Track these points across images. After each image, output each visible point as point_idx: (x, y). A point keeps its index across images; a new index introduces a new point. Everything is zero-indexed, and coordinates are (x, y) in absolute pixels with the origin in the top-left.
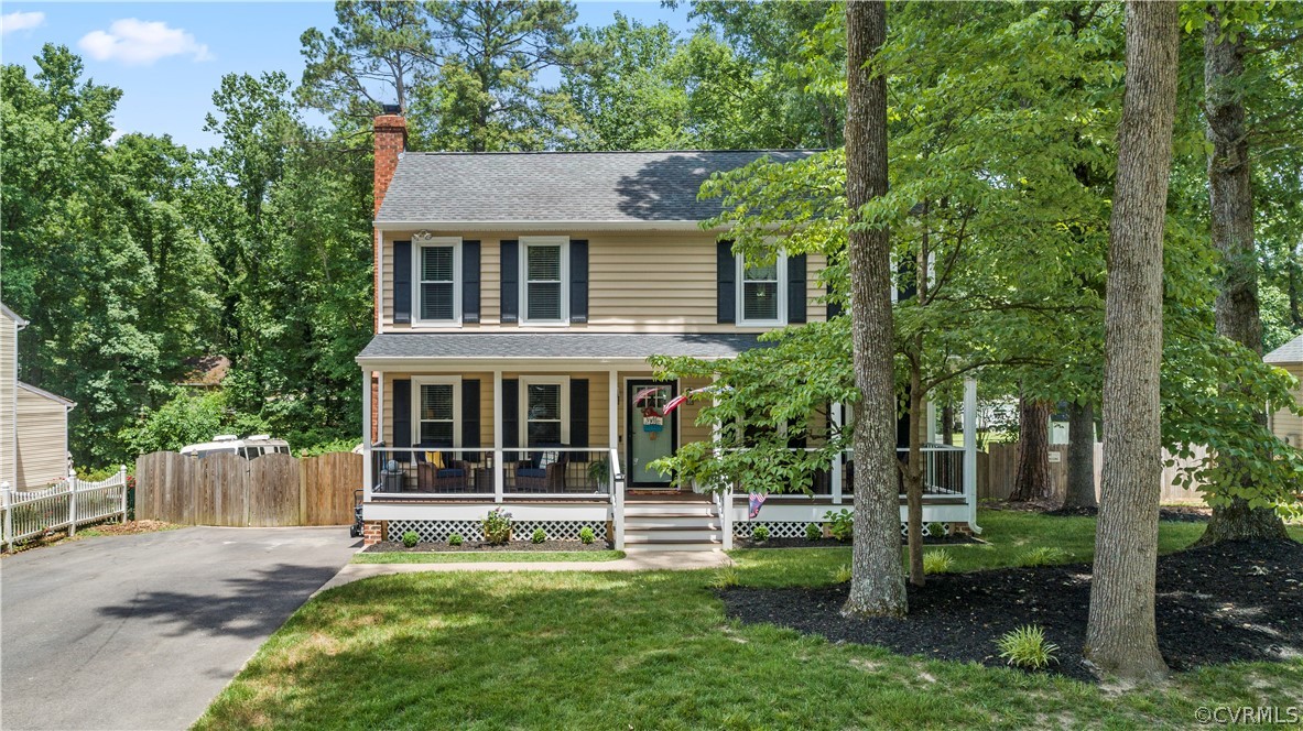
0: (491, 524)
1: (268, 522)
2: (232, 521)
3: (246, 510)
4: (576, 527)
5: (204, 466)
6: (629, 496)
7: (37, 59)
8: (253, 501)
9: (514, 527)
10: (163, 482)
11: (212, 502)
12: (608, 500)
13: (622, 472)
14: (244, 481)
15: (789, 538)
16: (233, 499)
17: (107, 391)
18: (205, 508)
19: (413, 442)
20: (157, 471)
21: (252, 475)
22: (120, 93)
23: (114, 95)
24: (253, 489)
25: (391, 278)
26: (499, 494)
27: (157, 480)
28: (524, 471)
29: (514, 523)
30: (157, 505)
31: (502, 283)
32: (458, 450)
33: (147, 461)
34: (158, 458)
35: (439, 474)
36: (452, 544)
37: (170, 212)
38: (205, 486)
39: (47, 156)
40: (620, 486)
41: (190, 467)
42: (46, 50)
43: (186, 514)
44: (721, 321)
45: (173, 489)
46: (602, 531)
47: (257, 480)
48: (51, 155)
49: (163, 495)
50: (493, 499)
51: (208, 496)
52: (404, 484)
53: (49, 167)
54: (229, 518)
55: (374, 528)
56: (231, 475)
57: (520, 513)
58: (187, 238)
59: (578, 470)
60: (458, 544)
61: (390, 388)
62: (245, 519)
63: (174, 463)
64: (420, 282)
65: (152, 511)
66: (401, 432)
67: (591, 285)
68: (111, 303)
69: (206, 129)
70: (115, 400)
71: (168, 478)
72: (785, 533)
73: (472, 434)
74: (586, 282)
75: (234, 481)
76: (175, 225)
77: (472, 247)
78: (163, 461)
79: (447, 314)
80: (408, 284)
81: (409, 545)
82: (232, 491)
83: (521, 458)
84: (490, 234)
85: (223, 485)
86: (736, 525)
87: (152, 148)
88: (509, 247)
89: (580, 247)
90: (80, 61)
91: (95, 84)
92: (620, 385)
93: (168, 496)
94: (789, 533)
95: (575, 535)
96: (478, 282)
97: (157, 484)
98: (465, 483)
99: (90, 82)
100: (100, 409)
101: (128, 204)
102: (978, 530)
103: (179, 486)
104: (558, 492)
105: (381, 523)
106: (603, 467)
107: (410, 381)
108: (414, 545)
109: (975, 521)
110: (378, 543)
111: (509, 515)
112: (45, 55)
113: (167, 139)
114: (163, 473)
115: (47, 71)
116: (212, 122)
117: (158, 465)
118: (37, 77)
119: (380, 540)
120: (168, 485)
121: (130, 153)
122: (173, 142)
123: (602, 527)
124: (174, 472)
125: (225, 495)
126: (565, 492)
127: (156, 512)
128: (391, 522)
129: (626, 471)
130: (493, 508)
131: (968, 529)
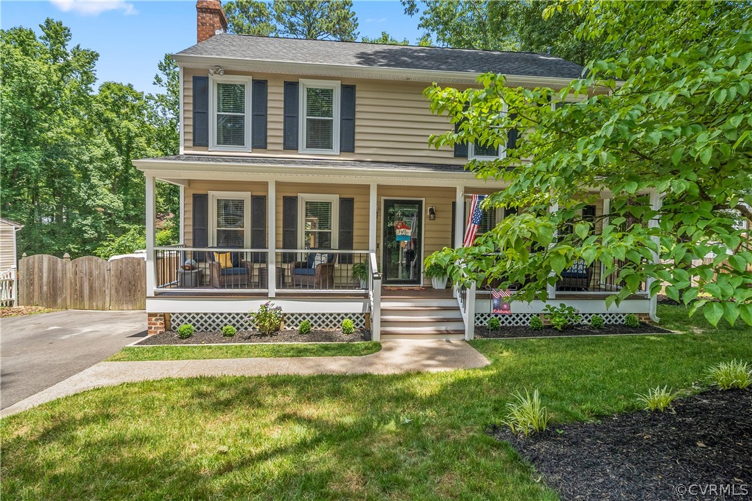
0: (263, 316)
1: (125, 307)
2: (97, 306)
3: (108, 299)
4: (339, 318)
5: (74, 266)
6: (385, 292)
7: (41, 26)
8: (113, 291)
9: (285, 318)
10: (41, 278)
11: (81, 292)
12: (366, 296)
13: (379, 271)
14: (106, 277)
15: (513, 327)
16: (98, 291)
17: (92, 226)
18: (75, 296)
19: (210, 244)
20: (36, 270)
21: (112, 273)
22: (97, 55)
23: (93, 57)
24: (113, 283)
25: (191, 108)
26: (272, 289)
27: (36, 276)
28: (299, 270)
29: (285, 315)
30: (36, 294)
31: (286, 117)
32: (248, 250)
33: (28, 261)
34: (36, 260)
35: (224, 272)
36: (225, 335)
37: (131, 127)
38: (76, 281)
39: (43, 84)
40: (378, 283)
41: (63, 266)
42: (48, 22)
43: (59, 301)
44: (456, 156)
45: (49, 283)
46: (361, 321)
47: (117, 276)
48: (45, 83)
49: (41, 287)
50: (266, 295)
51: (78, 288)
52: (200, 280)
53: (43, 90)
54: (95, 304)
55: (157, 320)
56: (96, 273)
57: (289, 307)
58: (141, 143)
59: (343, 270)
60: (231, 335)
61: (191, 200)
62: (107, 305)
63: (49, 264)
64: (216, 113)
65: (32, 298)
66: (200, 236)
67: (357, 123)
68: (93, 176)
69: (155, 84)
70: (96, 232)
71: (45, 275)
72: (510, 323)
73: (259, 238)
74: (353, 120)
75: (99, 277)
76: (133, 134)
77: (260, 86)
78: (41, 262)
79: (239, 141)
80: (205, 114)
81: (184, 337)
82: (97, 284)
83: (299, 260)
84: (276, 77)
85: (90, 280)
86: (479, 316)
87: (120, 90)
88: (291, 87)
89: (349, 91)
90: (69, 31)
91: (82, 48)
92: (378, 203)
93: (45, 288)
94: (513, 323)
95: (338, 325)
96: (265, 115)
97: (36, 279)
98: (249, 280)
99: (78, 46)
100: (86, 236)
101: (107, 121)
102: (657, 320)
103: (53, 282)
104: (324, 287)
105: (164, 315)
106: (363, 269)
107: (207, 195)
108: (190, 336)
109: (655, 312)
110: (161, 333)
111: (279, 308)
112: (47, 26)
113: (130, 86)
114: (41, 270)
115: (48, 35)
116: (159, 80)
117: (36, 265)
118: (41, 38)
119: (164, 330)
120: (45, 279)
121: (108, 93)
122: (135, 88)
123: (361, 318)
124: (49, 270)
125: (91, 288)
126: (331, 287)
127: (36, 300)
128: (174, 314)
129: (381, 271)
130: (264, 302)
131: (649, 319)
